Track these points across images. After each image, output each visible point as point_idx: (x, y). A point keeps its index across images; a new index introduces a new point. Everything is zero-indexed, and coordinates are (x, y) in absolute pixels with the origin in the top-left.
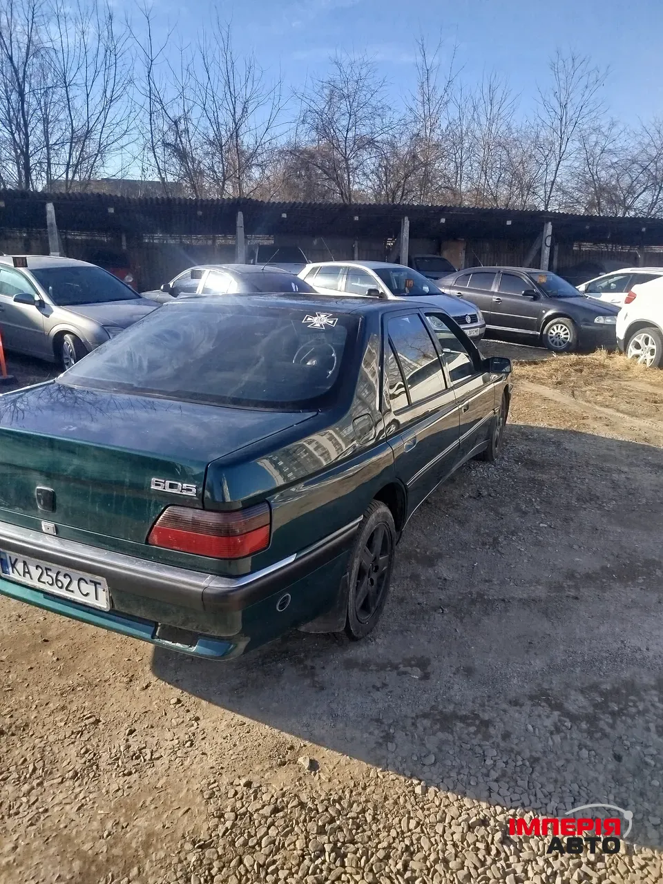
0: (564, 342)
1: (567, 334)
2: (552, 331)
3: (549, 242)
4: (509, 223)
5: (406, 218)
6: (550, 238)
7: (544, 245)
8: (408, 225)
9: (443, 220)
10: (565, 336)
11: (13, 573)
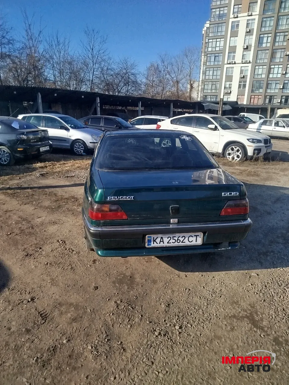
3: (99, 105)
4: (83, 97)
5: (39, 93)
6: (99, 103)
7: (97, 106)
8: (41, 96)
9: (56, 95)
11: (154, 243)
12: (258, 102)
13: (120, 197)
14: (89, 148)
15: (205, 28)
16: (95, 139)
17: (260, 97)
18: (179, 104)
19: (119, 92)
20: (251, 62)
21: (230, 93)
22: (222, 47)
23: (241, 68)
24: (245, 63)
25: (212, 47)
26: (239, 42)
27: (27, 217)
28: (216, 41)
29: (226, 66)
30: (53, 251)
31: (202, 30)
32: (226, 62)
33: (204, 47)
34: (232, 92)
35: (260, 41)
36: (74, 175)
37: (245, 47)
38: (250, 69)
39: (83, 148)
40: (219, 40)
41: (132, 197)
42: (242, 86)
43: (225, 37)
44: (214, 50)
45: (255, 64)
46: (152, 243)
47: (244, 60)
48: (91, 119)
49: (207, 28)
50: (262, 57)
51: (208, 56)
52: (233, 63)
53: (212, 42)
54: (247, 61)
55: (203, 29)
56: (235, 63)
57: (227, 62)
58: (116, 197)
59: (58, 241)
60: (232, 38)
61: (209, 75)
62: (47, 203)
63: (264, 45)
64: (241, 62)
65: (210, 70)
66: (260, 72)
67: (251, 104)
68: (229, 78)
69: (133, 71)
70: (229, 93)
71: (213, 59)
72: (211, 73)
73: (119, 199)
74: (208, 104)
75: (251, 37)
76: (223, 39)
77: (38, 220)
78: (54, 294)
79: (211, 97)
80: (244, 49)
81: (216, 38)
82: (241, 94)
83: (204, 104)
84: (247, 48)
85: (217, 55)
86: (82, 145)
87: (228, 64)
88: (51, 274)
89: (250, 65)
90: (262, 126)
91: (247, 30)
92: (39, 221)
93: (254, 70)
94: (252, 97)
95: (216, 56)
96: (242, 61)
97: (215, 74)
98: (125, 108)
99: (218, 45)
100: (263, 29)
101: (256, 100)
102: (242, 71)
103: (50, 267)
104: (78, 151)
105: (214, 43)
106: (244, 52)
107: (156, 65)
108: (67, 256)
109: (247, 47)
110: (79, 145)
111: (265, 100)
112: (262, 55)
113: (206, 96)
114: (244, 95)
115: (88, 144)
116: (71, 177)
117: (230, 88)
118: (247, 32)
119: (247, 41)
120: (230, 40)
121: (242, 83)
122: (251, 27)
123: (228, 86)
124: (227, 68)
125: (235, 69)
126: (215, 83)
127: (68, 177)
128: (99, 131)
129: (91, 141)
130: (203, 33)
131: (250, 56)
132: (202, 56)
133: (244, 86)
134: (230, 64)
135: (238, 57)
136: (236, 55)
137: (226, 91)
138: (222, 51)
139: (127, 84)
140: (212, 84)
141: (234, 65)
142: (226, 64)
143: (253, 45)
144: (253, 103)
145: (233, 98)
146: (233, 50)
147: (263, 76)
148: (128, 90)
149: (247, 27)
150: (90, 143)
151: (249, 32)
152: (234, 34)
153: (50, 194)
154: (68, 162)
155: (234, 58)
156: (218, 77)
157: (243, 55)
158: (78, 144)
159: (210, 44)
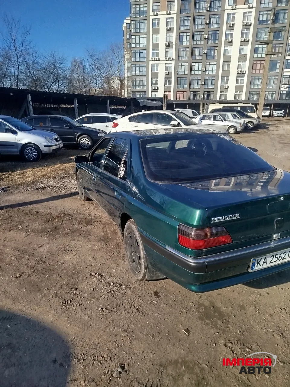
0: (88, 145)
1: (88, 142)
2: (81, 141)
3: (31, 103)
4: (11, 94)
7: (29, 105)
10: (88, 143)
11: (257, 266)
12: (184, 98)
13: (225, 217)
14: (43, 152)
15: (125, 25)
16: (50, 142)
17: (185, 93)
18: (115, 101)
19: (49, 89)
20: (174, 59)
21: (158, 89)
22: (146, 44)
23: (165, 65)
24: (168, 60)
25: (135, 43)
26: (162, 39)
27: (24, 247)
28: (139, 38)
29: (151, 63)
30: (95, 290)
31: (122, 27)
32: (150, 59)
33: (125, 42)
34: (159, 88)
35: (180, 39)
36: (44, 186)
37: (168, 45)
38: (173, 65)
39: (36, 152)
40: (142, 36)
41: (238, 215)
42: (168, 82)
43: (147, 33)
44: (138, 47)
45: (178, 61)
46: (256, 266)
47: (167, 57)
48: (34, 119)
49: (127, 24)
50: (183, 55)
51: (133, 52)
52: (158, 60)
53: (135, 38)
54: (170, 58)
55: (123, 25)
56: (159, 60)
57: (152, 59)
58: (221, 218)
59: (91, 274)
60: (154, 35)
61: (135, 72)
62: (37, 226)
63: (184, 43)
64: (164, 59)
65: (135, 67)
66: (183, 70)
67: (177, 100)
68: (155, 75)
69: (62, 66)
70: (156, 89)
71: (138, 55)
72: (137, 69)
73: (224, 219)
74: (143, 100)
75: (171, 35)
76: (146, 36)
77: (42, 249)
78: (143, 352)
79: (140, 93)
80: (167, 46)
81: (139, 34)
82: (167, 90)
83: (139, 101)
84: (169, 46)
85: (142, 51)
86: (35, 150)
87: (153, 60)
88: (118, 323)
89: (173, 62)
90: (203, 120)
91: (167, 28)
92: (45, 251)
93: (177, 67)
94: (178, 93)
95: (141, 53)
96: (166, 58)
97: (141, 70)
98: (58, 106)
99: (141, 41)
100: (182, 28)
101: (182, 96)
102: (166, 68)
103: (109, 314)
104: (30, 157)
105: (137, 40)
106: (167, 49)
107: (79, 60)
108: (119, 294)
109: (169, 44)
110: (32, 150)
111: (190, 96)
112: (183, 53)
113: (134, 92)
114: (171, 91)
115: (42, 148)
116: (42, 189)
117: (157, 84)
118: (168, 30)
119: (168, 39)
120: (152, 37)
121: (168, 80)
122: (171, 26)
123: (154, 82)
124: (153, 65)
125: (159, 66)
126: (142, 79)
127: (38, 189)
128: (50, 133)
129: (46, 145)
130: (124, 29)
131: (173, 53)
132: (125, 53)
133: (170, 83)
134: (154, 60)
135: (162, 54)
136: (160, 51)
137: (153, 87)
138: (146, 48)
139: (57, 80)
140: (139, 81)
141: (159, 61)
142: (150, 61)
143: (174, 43)
144: (180, 99)
145: (160, 94)
146: (156, 47)
147: (186, 73)
148: (58, 86)
149: (167, 25)
150: (45, 146)
151: (169, 30)
152: (156, 31)
153: (32, 213)
154: (26, 171)
155: (157, 55)
156: (145, 74)
157: (166, 52)
158: (30, 148)
159: (134, 40)
